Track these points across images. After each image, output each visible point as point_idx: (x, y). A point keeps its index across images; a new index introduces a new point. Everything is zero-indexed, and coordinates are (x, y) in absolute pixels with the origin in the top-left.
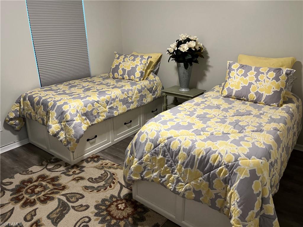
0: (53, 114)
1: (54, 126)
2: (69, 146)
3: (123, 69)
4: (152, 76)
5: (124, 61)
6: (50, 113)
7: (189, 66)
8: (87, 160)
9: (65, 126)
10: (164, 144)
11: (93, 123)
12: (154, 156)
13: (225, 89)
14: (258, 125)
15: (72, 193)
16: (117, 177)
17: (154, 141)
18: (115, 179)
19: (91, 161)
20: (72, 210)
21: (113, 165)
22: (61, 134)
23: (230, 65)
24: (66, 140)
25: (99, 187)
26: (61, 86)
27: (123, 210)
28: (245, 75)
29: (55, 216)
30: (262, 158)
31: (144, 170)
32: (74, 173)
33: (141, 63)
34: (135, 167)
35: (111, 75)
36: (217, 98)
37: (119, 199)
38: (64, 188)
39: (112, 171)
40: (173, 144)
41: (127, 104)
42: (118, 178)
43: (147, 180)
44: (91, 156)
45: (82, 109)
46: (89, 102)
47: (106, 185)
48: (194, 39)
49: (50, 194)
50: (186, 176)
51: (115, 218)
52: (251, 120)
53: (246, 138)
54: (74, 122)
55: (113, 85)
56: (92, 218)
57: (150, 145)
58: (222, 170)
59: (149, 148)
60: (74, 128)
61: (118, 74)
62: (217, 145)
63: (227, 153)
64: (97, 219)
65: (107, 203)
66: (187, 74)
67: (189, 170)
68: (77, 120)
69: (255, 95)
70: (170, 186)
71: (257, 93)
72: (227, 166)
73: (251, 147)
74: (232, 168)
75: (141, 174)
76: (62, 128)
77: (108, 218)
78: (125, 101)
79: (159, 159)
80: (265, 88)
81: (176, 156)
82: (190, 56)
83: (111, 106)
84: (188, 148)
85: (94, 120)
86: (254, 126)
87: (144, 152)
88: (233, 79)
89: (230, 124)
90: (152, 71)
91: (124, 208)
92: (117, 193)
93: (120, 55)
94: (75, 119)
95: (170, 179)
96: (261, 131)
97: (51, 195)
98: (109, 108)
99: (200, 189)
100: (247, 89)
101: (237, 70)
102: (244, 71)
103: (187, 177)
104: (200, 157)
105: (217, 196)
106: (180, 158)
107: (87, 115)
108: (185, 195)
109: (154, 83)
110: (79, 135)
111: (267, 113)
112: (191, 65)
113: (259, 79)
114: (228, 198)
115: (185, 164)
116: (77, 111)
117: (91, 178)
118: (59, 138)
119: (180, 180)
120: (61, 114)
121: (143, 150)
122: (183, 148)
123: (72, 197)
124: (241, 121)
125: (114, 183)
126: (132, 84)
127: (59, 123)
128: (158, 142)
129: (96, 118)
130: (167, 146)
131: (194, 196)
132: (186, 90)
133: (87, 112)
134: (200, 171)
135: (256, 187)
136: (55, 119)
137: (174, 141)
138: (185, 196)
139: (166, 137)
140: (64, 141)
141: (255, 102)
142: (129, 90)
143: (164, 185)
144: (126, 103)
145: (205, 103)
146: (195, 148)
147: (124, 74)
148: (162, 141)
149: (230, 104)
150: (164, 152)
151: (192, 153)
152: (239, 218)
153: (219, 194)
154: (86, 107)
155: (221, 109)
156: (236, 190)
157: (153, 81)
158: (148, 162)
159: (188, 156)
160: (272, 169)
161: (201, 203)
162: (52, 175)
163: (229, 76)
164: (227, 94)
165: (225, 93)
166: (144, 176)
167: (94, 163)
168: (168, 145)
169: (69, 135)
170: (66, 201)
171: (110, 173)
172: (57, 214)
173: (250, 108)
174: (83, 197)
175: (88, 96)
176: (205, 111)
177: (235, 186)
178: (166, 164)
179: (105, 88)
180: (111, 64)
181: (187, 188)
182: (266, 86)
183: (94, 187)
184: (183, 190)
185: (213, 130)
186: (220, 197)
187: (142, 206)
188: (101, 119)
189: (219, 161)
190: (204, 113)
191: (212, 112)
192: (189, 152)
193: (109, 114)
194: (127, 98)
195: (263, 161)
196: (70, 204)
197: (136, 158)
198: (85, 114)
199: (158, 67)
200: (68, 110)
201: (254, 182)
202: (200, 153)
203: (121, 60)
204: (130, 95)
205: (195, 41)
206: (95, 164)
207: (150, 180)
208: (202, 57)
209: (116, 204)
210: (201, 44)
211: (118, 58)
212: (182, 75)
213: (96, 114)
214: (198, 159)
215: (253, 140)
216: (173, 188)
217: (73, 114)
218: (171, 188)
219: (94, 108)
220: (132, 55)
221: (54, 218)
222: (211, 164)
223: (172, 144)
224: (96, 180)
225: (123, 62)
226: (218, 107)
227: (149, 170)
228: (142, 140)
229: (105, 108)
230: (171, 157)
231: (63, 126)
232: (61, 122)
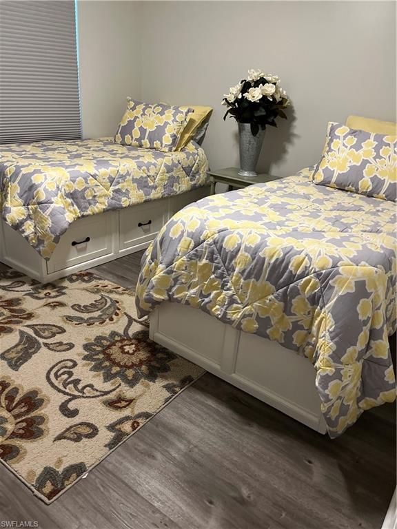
0: (14, 189)
1: (15, 210)
2: (41, 248)
3: (141, 129)
4: (191, 147)
5: (144, 114)
6: (8, 187)
7: (260, 131)
8: (71, 279)
9: (35, 211)
10: (212, 240)
11: (85, 213)
12: (193, 261)
13: (320, 170)
14: (373, 223)
15: (43, 325)
16: (123, 305)
17: (195, 235)
18: (119, 309)
19: (77, 280)
20: (44, 350)
21: (116, 288)
22: (27, 227)
23: (333, 129)
24: (35, 236)
25: (90, 318)
26: (29, 148)
27: (132, 354)
28: (357, 147)
29: (14, 355)
30: (378, 266)
31: (175, 285)
32: (48, 295)
33: (175, 120)
34: (158, 279)
35: (119, 140)
36: (306, 184)
37: (125, 338)
38: (30, 316)
39: (115, 296)
40: (228, 241)
41: (146, 189)
42: (124, 308)
43: (178, 301)
44: (76, 272)
45: (67, 185)
46: (78, 174)
47: (103, 317)
48: (274, 81)
49: (6, 323)
50: (245, 293)
51: (118, 365)
52: (363, 217)
53: (352, 239)
54: (52, 206)
55: (122, 154)
56: (78, 362)
57: (188, 243)
58: (309, 281)
59: (186, 247)
60: (52, 215)
61: (132, 138)
62: (303, 243)
63: (319, 254)
64: (88, 365)
65: (105, 343)
66: (255, 146)
67: (251, 283)
68: (58, 203)
69: (370, 183)
70: (217, 310)
71: (374, 179)
72: (318, 275)
73: (361, 249)
74: (325, 278)
75: (170, 290)
76: (29, 215)
77: (107, 363)
78: (142, 183)
79: (201, 265)
80: (389, 170)
81: (231, 260)
82: (263, 110)
83: (117, 187)
84: (253, 247)
85: (86, 208)
86: (367, 225)
87: (176, 254)
88: (336, 153)
89: (326, 219)
90: (192, 138)
91: (134, 351)
92: (123, 329)
93: (137, 104)
94: (53, 199)
95: (219, 299)
96: (378, 232)
97: (8, 326)
98: (113, 191)
99: (267, 315)
100: (357, 171)
101: (345, 137)
102: (356, 139)
103: (248, 294)
104: (273, 261)
105: (297, 326)
106: (239, 264)
107: (74, 196)
108: (242, 324)
109: (194, 158)
110: (59, 229)
111: (388, 210)
112: (264, 128)
113: (381, 154)
114: (314, 329)
115: (246, 274)
116: (58, 187)
117: (78, 305)
118: (23, 232)
119: (234, 300)
120: (29, 189)
121: (175, 250)
122: (246, 247)
123: (44, 330)
124: (344, 218)
125: (117, 314)
126: (156, 156)
127: (24, 205)
128: (202, 238)
129: (90, 204)
130: (217, 243)
131: (257, 326)
132: (251, 175)
133: (76, 191)
134: (270, 285)
135: (363, 310)
136: (17, 197)
137: (230, 235)
138: (242, 326)
139: (215, 229)
140: (32, 239)
141: (370, 195)
142: (150, 164)
143: (205, 310)
144: (145, 187)
145: (285, 189)
146: (266, 246)
147: (142, 137)
148: (210, 235)
149: (328, 195)
150: (212, 253)
151: (260, 254)
152: (329, 356)
153: (299, 323)
154: (74, 182)
155: (312, 200)
156: (330, 314)
157: (193, 154)
158: (183, 270)
159: (253, 259)
160: (391, 289)
161: (268, 340)
162: (10, 295)
163: (330, 148)
164: (322, 179)
165: (320, 177)
166: (173, 294)
167: (84, 283)
168: (219, 242)
169: (42, 228)
170: (34, 335)
171: (111, 299)
172: (18, 353)
173: (361, 203)
174: (64, 331)
175: (78, 164)
176: (285, 200)
177: (329, 307)
178: (214, 273)
179: (108, 157)
180: (121, 119)
181: (247, 313)
182: (391, 166)
183: (82, 319)
184: (239, 317)
185: (298, 225)
186: (301, 328)
187: (164, 350)
188: (99, 207)
189: (306, 267)
190: (282, 202)
191: (297, 202)
192: (254, 252)
193: (114, 201)
194: (146, 177)
195: (380, 270)
196: (41, 341)
197: (161, 263)
198: (71, 194)
199: (203, 132)
200: (42, 183)
201: (361, 301)
202: (274, 254)
203: (137, 113)
204: (152, 173)
205: (275, 84)
206: (85, 285)
207: (183, 302)
208: (284, 116)
209: (120, 344)
210: (285, 92)
211: (133, 109)
212: (246, 145)
213: (91, 198)
214: (269, 264)
215: (364, 242)
216: (222, 313)
217: (50, 190)
218: (219, 313)
219: (87, 185)
220: (159, 105)
221: (12, 359)
222: (291, 271)
223: (226, 239)
224: (86, 309)
225: (142, 115)
226: (307, 197)
227: (182, 283)
228: (174, 234)
229: (108, 189)
230: (223, 262)
231: (31, 212)
232: (28, 205)
